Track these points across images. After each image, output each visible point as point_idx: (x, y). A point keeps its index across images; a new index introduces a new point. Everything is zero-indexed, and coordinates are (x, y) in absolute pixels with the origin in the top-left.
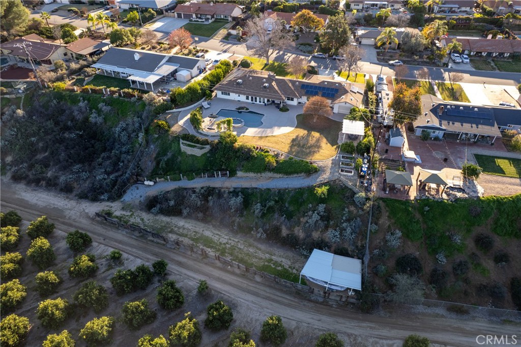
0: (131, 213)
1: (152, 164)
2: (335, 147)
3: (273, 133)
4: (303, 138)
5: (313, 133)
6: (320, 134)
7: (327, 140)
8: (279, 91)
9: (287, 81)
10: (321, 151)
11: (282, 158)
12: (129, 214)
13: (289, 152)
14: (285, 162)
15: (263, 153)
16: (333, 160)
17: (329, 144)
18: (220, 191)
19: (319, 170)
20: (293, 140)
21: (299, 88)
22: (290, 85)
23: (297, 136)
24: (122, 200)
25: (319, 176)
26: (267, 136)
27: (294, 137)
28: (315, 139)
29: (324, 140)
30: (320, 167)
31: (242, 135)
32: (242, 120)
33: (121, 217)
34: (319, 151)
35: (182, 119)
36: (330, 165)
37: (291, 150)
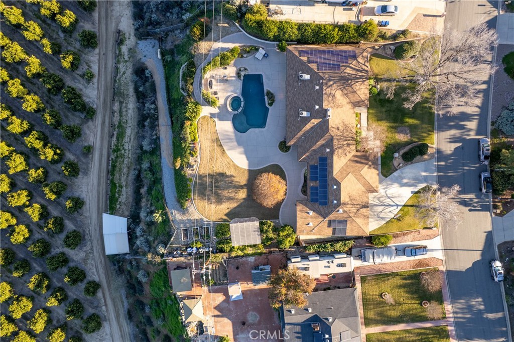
0: (128, 59)
2: (225, 218)
3: (229, 150)
4: (231, 183)
5: (245, 190)
6: (244, 199)
7: (235, 208)
8: (301, 133)
9: (327, 136)
10: (213, 206)
11: (188, 172)
12: (126, 58)
13: (201, 176)
14: (184, 176)
15: (188, 151)
16: (202, 219)
17: (227, 211)
19: (184, 209)
20: (222, 175)
21: (320, 155)
23: (231, 176)
24: (139, 42)
25: (177, 210)
26: (221, 146)
27: (228, 173)
28: (233, 195)
29: (233, 205)
30: (187, 209)
31: (216, 120)
32: (240, 110)
33: (121, 55)
34: (211, 203)
35: (224, 42)
36: (192, 218)
37: (204, 177)
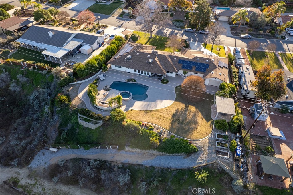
0: (36, 181)
1: (55, 133)
2: (210, 122)
3: (156, 107)
4: (182, 112)
5: (190, 106)
6: (196, 108)
7: (202, 115)
8: (161, 66)
9: (167, 57)
10: (199, 127)
11: (165, 136)
12: (33, 182)
13: (171, 128)
14: (168, 141)
15: (147, 131)
16: (209, 138)
17: (204, 120)
18: (110, 164)
19: (198, 150)
20: (174, 115)
21: (177, 63)
22: (170, 60)
23: (177, 110)
24: (30, 166)
25: (198, 157)
26: (151, 111)
27: (174, 112)
28: (192, 114)
29: (200, 115)
30: (199, 147)
31: (130, 109)
32: (131, 94)
33: (26, 187)
34: (196, 128)
35: (81, 91)
36: (207, 145)
37: (172, 127)
